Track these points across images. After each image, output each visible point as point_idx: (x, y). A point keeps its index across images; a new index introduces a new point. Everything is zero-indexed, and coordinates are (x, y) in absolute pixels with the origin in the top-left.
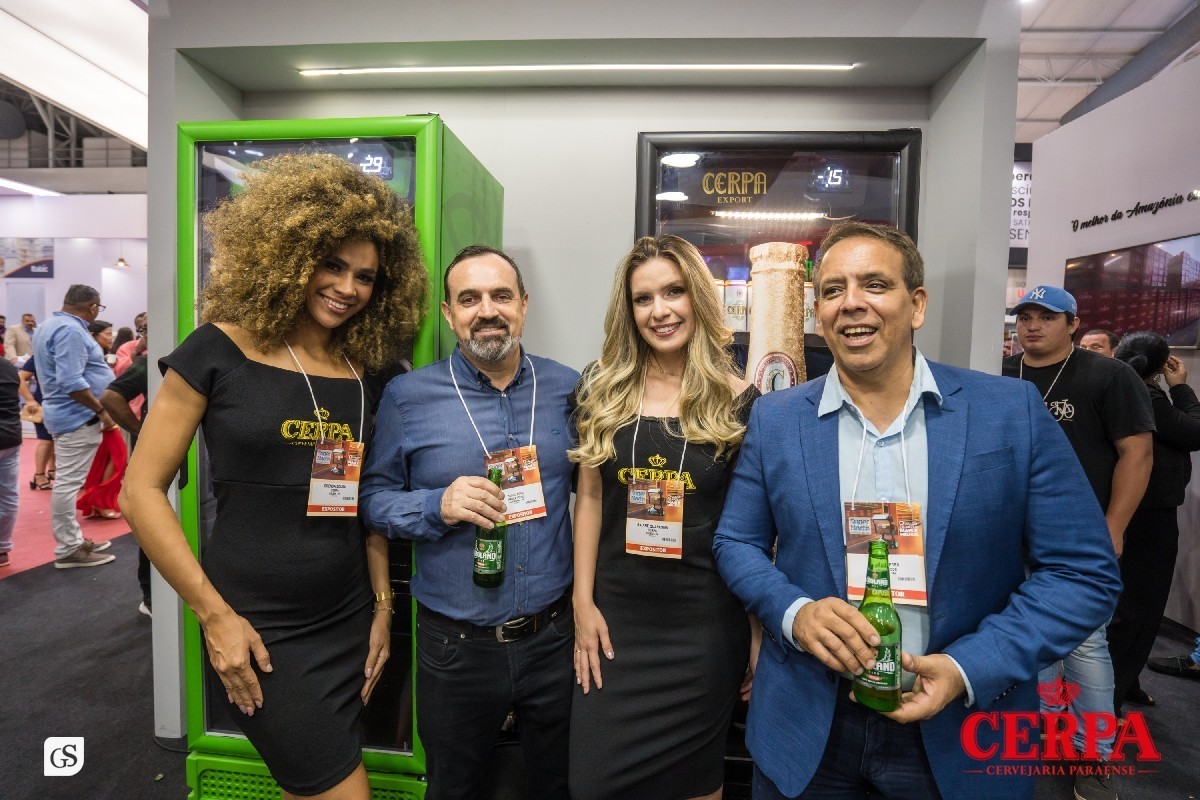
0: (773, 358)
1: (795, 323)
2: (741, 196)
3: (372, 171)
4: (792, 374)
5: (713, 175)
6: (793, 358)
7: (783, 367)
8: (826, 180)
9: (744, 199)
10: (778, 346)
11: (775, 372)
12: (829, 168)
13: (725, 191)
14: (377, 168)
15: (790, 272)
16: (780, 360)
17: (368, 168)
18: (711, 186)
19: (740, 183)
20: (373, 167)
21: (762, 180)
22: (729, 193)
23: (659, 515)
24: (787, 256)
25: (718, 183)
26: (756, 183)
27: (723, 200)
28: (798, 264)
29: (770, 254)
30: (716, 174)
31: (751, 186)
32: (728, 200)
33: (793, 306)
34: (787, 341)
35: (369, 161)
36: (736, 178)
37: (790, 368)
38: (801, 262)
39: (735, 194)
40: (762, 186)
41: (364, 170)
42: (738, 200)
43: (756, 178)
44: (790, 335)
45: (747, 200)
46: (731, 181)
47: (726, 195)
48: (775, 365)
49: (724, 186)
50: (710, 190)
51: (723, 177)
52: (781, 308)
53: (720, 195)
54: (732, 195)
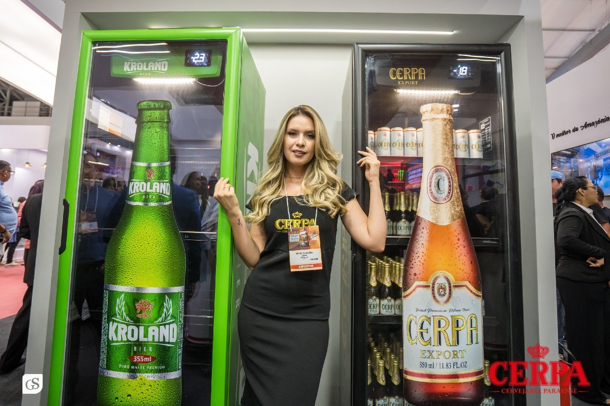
0: (437, 169)
1: (449, 148)
2: (412, 80)
3: (198, 61)
4: (449, 178)
5: (395, 69)
6: (449, 169)
7: (444, 174)
8: (458, 72)
9: (413, 83)
10: (440, 162)
11: (439, 177)
12: (459, 66)
13: (402, 78)
14: (202, 60)
15: (445, 119)
16: (442, 170)
17: (196, 59)
18: (394, 75)
19: (410, 74)
20: (199, 59)
21: (423, 72)
22: (405, 79)
23: (307, 246)
24: (442, 111)
25: (398, 73)
26: (419, 74)
27: (401, 83)
28: (448, 116)
29: (432, 110)
30: (397, 68)
31: (417, 75)
32: (405, 83)
33: (446, 139)
34: (445, 159)
35: (197, 56)
36: (408, 71)
37: (447, 175)
38: (449, 114)
39: (408, 80)
40: (423, 75)
41: (194, 61)
42: (410, 83)
43: (419, 71)
44: (446, 156)
45: (415, 83)
46: (405, 73)
47: (403, 80)
48: (439, 173)
49: (402, 75)
50: (394, 77)
51: (400, 70)
52: (440, 141)
53: (399, 80)
54: (406, 80)
